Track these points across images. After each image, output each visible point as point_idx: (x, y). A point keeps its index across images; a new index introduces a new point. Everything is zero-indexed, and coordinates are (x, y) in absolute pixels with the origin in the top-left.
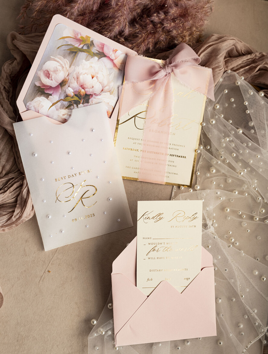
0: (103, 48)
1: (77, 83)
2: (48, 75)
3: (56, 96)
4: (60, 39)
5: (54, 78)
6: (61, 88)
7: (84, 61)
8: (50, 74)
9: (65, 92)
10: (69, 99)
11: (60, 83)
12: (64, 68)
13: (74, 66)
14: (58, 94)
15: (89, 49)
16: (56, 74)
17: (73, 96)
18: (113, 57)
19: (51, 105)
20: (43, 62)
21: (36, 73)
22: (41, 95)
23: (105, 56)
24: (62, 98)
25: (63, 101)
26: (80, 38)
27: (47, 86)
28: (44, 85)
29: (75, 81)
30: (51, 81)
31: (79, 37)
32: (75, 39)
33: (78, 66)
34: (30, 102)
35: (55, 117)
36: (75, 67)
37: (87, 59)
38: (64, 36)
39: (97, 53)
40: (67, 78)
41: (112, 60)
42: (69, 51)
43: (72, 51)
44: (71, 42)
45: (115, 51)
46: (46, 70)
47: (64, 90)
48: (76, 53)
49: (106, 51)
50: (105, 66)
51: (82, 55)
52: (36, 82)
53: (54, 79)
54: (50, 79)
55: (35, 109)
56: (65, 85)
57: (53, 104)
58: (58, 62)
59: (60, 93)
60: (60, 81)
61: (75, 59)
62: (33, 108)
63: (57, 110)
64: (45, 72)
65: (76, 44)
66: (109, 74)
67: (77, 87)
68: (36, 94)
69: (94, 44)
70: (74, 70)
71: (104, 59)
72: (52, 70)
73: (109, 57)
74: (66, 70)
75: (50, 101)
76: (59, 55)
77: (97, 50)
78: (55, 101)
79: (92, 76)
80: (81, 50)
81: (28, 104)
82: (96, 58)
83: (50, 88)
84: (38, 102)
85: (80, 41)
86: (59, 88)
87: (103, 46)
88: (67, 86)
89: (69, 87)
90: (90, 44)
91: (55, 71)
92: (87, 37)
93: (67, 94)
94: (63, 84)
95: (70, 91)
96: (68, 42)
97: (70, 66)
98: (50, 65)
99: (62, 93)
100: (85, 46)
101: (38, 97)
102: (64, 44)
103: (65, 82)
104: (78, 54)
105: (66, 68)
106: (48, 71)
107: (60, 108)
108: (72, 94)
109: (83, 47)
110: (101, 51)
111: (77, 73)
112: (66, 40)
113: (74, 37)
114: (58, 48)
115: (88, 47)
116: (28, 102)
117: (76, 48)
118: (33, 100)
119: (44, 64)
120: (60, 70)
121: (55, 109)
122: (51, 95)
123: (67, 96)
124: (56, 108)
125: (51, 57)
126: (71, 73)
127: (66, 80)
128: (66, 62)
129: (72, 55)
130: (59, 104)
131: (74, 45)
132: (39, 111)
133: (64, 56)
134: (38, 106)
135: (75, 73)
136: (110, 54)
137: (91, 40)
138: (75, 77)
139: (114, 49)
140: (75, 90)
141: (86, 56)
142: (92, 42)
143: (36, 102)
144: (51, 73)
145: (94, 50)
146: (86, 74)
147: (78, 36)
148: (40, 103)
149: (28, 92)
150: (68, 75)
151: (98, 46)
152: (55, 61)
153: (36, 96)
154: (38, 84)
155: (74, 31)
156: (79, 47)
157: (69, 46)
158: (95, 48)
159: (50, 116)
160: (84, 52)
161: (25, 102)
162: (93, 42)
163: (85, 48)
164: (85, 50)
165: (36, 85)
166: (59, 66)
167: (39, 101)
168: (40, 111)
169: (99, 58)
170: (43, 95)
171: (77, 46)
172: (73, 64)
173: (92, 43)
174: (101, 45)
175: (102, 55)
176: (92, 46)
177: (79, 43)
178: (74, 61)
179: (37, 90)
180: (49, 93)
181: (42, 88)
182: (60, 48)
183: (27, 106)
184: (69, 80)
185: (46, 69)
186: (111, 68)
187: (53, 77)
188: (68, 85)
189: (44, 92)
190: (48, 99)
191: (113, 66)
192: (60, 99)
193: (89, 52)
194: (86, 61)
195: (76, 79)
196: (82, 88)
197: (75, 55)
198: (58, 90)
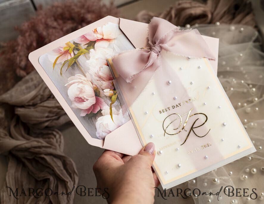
0: (86, 39)
1: (104, 81)
2: (81, 100)
3: (105, 107)
4: (54, 67)
5: (87, 97)
6: (101, 97)
7: (87, 61)
8: (81, 98)
9: (106, 97)
10: (114, 97)
11: (94, 95)
12: (83, 82)
13: (87, 72)
14: (104, 103)
15: (80, 50)
16: (84, 92)
17: (114, 92)
18: (100, 37)
19: (110, 116)
20: (66, 96)
21: (72, 108)
22: (96, 119)
23: (95, 42)
24: (110, 103)
25: (113, 104)
26: (65, 50)
27: (90, 107)
28: (88, 110)
29: (102, 81)
30: (88, 101)
31: (63, 50)
32: (62, 55)
33: (89, 69)
34: (97, 133)
35: (123, 121)
36: (89, 73)
37: (88, 58)
38: (53, 61)
39: (88, 47)
40: (94, 86)
41: (102, 39)
42: (70, 68)
43: (72, 64)
44: (62, 60)
45: (96, 31)
46: (75, 99)
47: (104, 96)
48: (75, 62)
49: (91, 38)
50: (104, 48)
51: (81, 59)
52: (80, 114)
53: (89, 97)
54: (85, 101)
55: (106, 132)
56: (99, 92)
57: (111, 114)
58: (74, 83)
59: (104, 101)
60: (93, 94)
61: (81, 67)
62: (104, 134)
63: (118, 114)
64: (76, 100)
65: (68, 57)
66: (114, 50)
67: (107, 83)
68: (92, 122)
69: (78, 44)
70: (91, 75)
71: (97, 45)
72: (78, 93)
73: (98, 39)
74: (85, 81)
75: (107, 114)
76: (68, 78)
77: (85, 45)
78: (109, 111)
79: (106, 64)
80: (76, 57)
81: (98, 135)
82: (92, 50)
83: (94, 106)
84: (101, 125)
85: (67, 52)
86: (99, 99)
87: (85, 38)
88: (101, 91)
89: (103, 90)
90: (76, 46)
91: (81, 91)
92: (67, 44)
93: (109, 96)
94: (97, 93)
95: (107, 92)
96: (61, 62)
97: (85, 76)
98: (73, 92)
99: (105, 100)
100: (74, 51)
101: (96, 122)
102: (61, 67)
103: (97, 90)
104: (78, 62)
105: (84, 80)
106: (77, 98)
107: (118, 111)
108: (112, 92)
109: (75, 54)
110: (88, 42)
111: (95, 75)
112: (58, 63)
113: (61, 54)
114: (61, 74)
115: (78, 50)
116: (95, 134)
117: (72, 59)
118: (96, 128)
119: (68, 96)
120: (83, 87)
121: (116, 116)
122: (101, 110)
123: (110, 98)
124: (115, 114)
125: (66, 85)
126: (92, 80)
127: (95, 88)
128: (78, 76)
129: (76, 67)
130: (113, 109)
131: (67, 60)
132: (109, 131)
133: (73, 74)
134: (105, 128)
135: (93, 76)
136: (96, 37)
137: (72, 42)
138: (98, 79)
139: (94, 31)
140: (109, 86)
141: (85, 57)
142: (74, 43)
143: (100, 127)
144: (80, 96)
145: (83, 46)
146: (101, 69)
147: (61, 51)
148: (103, 124)
149: (86, 128)
150: (92, 83)
151: (82, 41)
152: (71, 84)
153: (94, 124)
154: (83, 114)
155: (54, 51)
156: (72, 57)
157: (65, 64)
158: (82, 45)
159: (120, 125)
160: (80, 56)
161: (94, 136)
162: (76, 42)
163: (76, 52)
164: (78, 53)
165: (84, 117)
166: (78, 85)
167: (100, 123)
168: (111, 130)
169: (94, 48)
170: (97, 117)
171: (69, 58)
172: (85, 73)
173: (76, 44)
174: (82, 38)
175: (92, 44)
176: (79, 46)
177: (69, 54)
178: (82, 69)
179: (89, 118)
180: (98, 110)
181: (90, 113)
182: (62, 73)
183: (99, 138)
184: (97, 85)
185: (74, 97)
186: (109, 45)
187: (85, 97)
188: (101, 89)
189: (94, 114)
190: (103, 115)
191: (108, 42)
192: (110, 106)
193: (82, 52)
194: (89, 60)
195: (100, 79)
196: (111, 80)
197: (77, 64)
198: (100, 101)
